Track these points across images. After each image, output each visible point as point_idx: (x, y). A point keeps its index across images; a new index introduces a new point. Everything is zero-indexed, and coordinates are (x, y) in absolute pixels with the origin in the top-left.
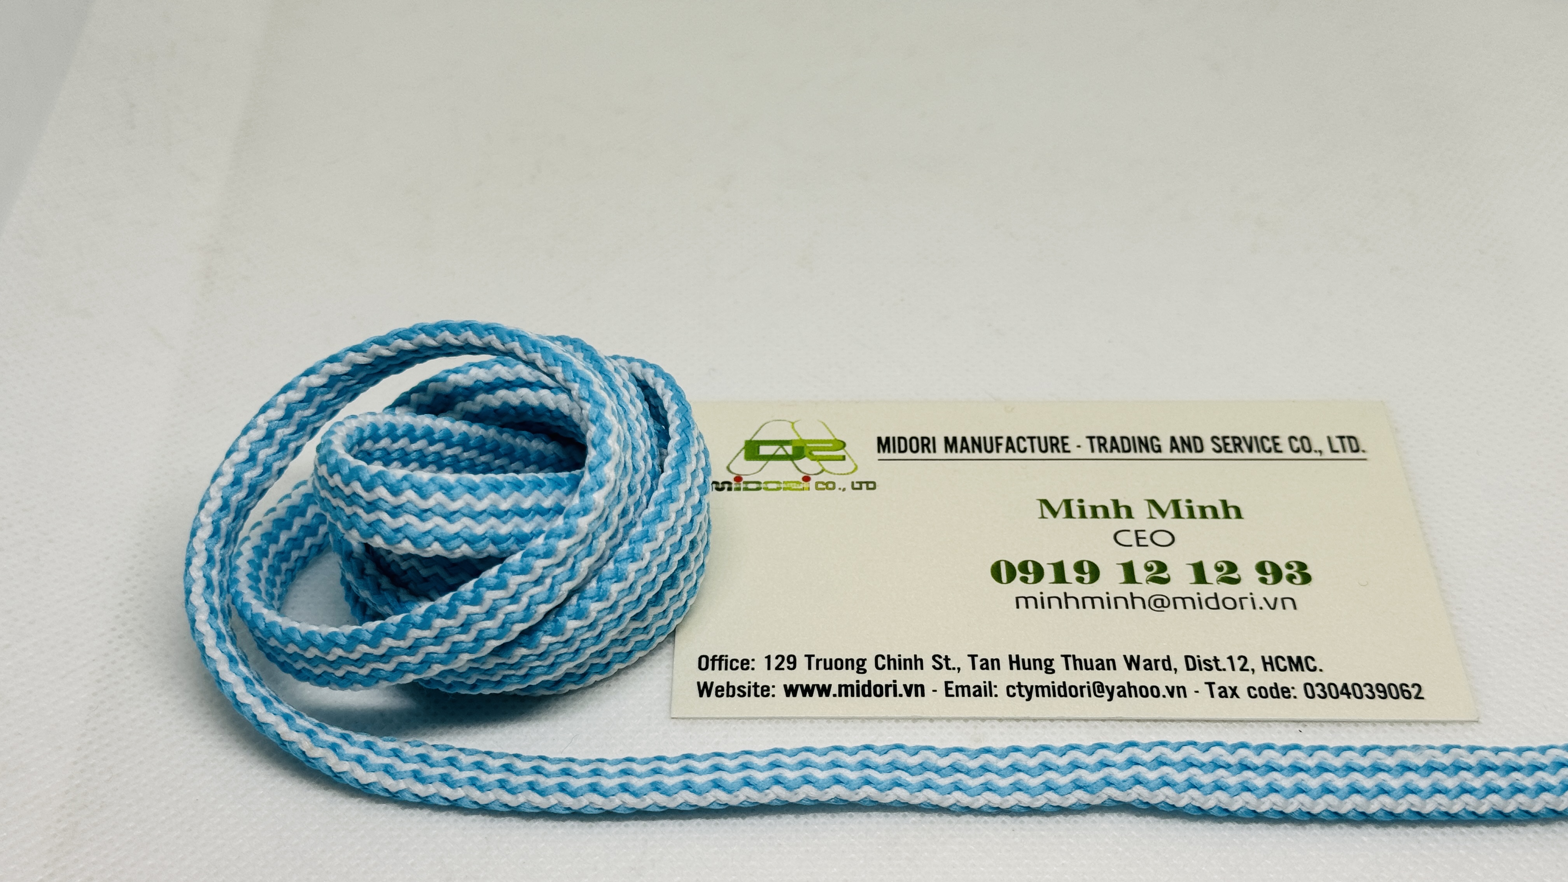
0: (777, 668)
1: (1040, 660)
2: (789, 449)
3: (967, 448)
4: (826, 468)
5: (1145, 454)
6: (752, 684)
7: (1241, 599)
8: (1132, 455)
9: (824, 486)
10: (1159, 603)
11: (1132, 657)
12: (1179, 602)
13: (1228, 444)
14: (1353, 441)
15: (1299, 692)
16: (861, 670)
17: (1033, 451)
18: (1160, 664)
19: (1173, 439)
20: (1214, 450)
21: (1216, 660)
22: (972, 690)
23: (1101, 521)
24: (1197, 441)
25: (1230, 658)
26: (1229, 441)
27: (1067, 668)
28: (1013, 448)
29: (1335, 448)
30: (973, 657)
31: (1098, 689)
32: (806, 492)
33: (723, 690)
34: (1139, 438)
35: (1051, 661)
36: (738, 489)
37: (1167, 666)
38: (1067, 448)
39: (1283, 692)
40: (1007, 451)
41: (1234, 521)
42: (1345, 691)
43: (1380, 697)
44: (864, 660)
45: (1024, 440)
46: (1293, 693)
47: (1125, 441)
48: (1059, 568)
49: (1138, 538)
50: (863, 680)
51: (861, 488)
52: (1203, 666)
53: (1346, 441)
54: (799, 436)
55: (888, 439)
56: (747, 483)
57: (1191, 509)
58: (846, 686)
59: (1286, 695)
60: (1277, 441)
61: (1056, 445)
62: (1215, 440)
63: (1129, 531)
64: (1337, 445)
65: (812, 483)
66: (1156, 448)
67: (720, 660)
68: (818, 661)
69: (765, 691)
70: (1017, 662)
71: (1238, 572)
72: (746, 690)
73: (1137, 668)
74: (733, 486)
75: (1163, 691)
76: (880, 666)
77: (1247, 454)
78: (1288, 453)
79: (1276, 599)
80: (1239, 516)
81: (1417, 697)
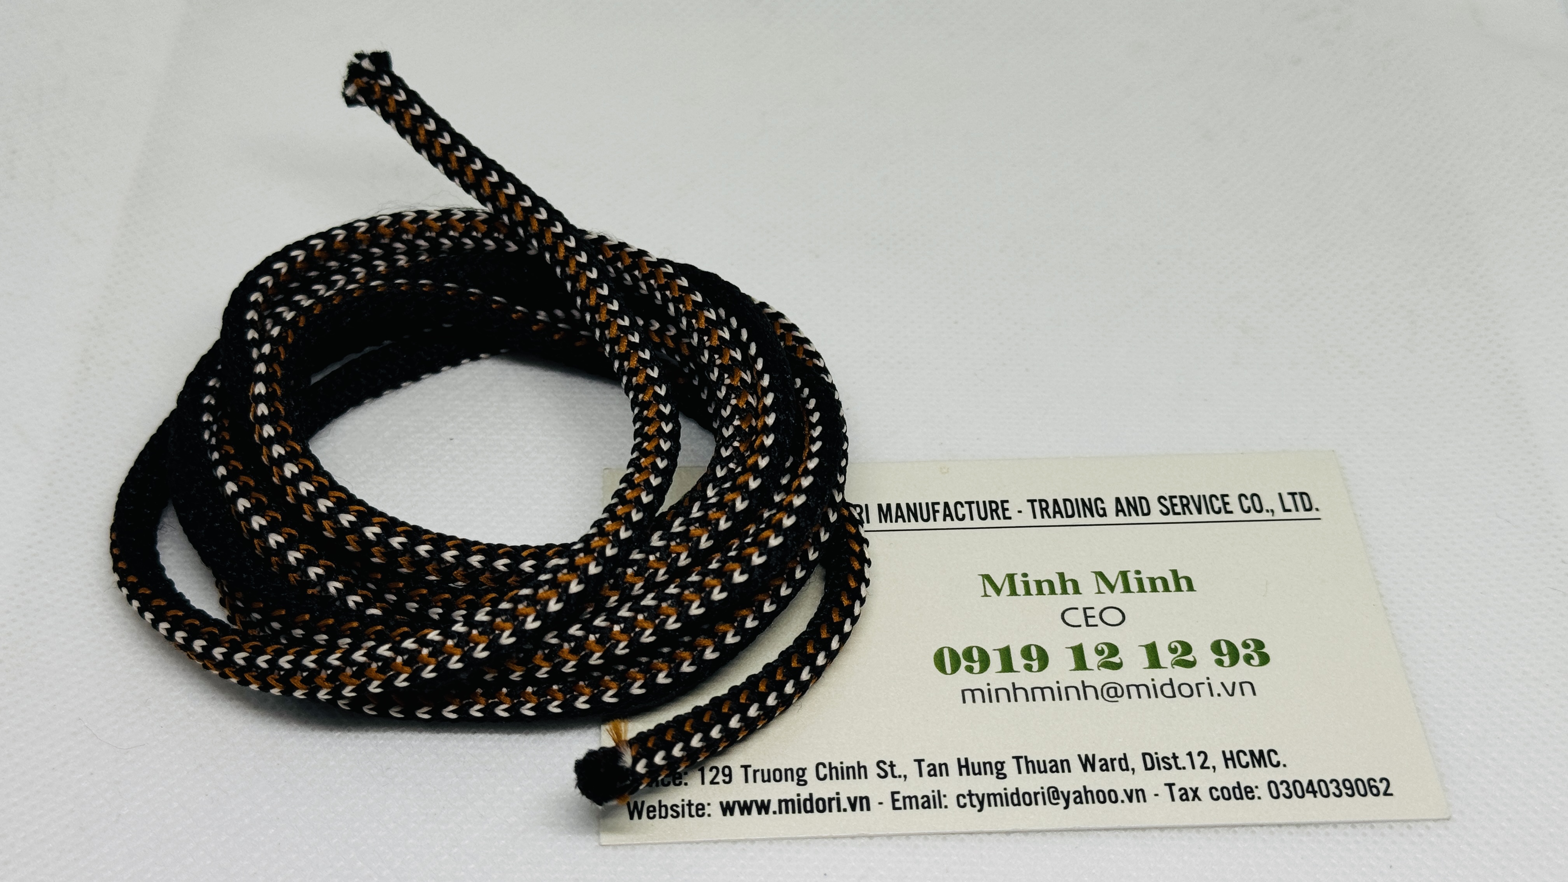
1: (990, 763)
5: (1089, 520)
13: (1176, 505)
17: (972, 519)
26: (1176, 501)
29: (1287, 508)
43: (1347, 794)
45: (962, 506)
57: (1140, 581)
64: (1289, 504)
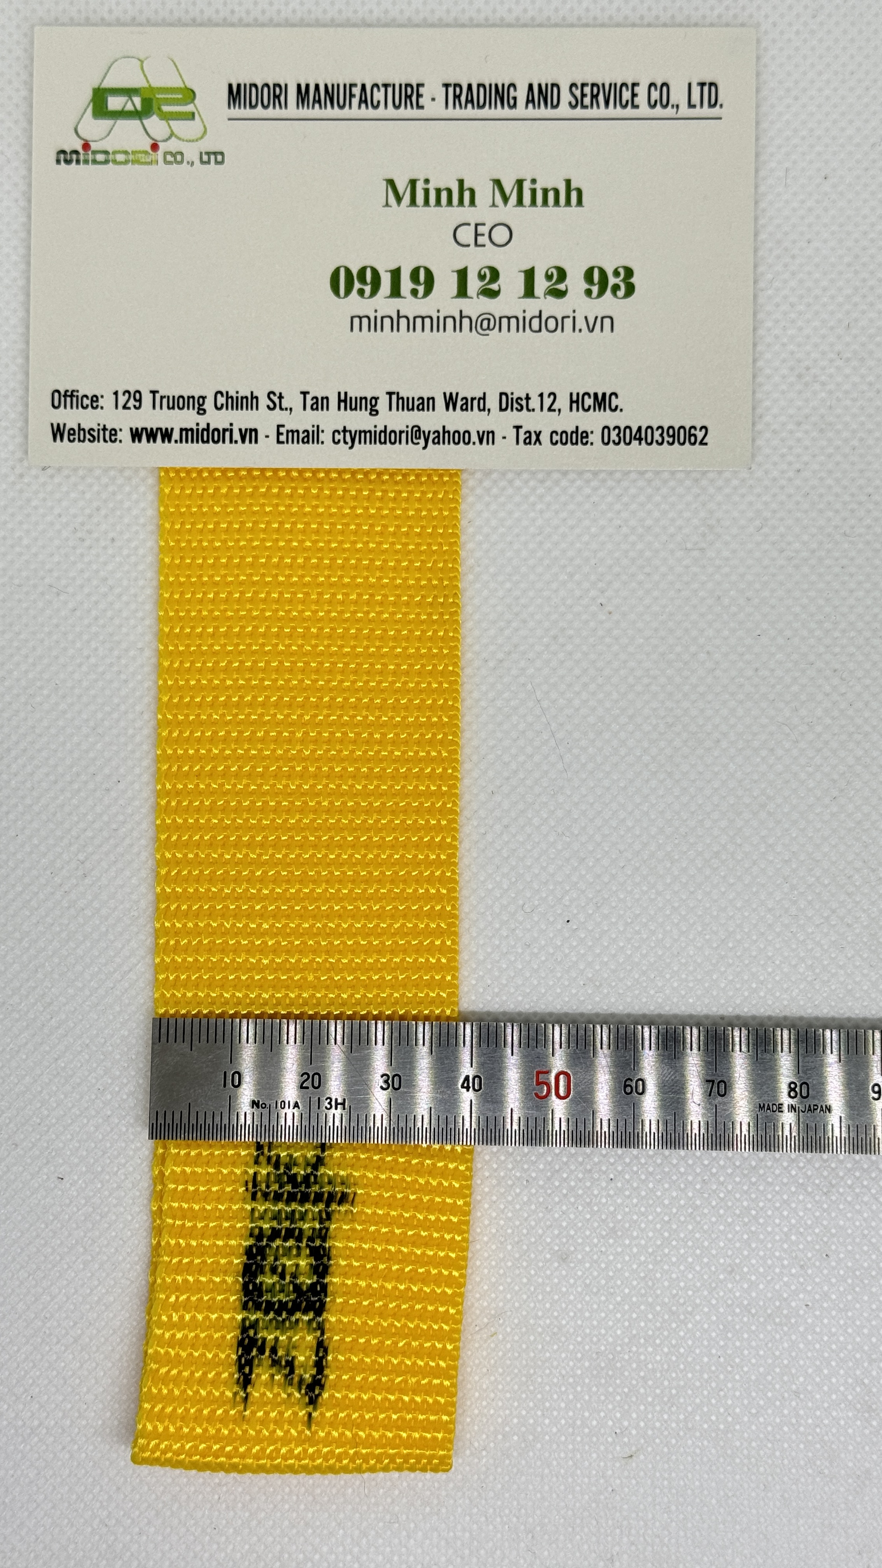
0: (125, 407)
2: (137, 100)
3: (319, 102)
4: (175, 131)
6: (101, 427)
7: (563, 318)
8: (486, 112)
9: (172, 159)
10: (485, 323)
11: (451, 394)
12: (505, 321)
14: (713, 89)
15: (595, 438)
16: (202, 411)
18: (475, 403)
19: (531, 87)
20: (570, 103)
21: (528, 398)
22: (301, 436)
23: (444, 210)
24: (555, 89)
25: (541, 395)
27: (390, 409)
28: (366, 102)
30: (304, 394)
31: (416, 434)
32: (154, 166)
33: (74, 434)
34: (496, 85)
35: (376, 399)
36: (86, 162)
37: (482, 407)
38: (422, 101)
39: (582, 438)
40: (360, 107)
41: (574, 209)
42: (640, 436)
44: (204, 398)
46: (591, 438)
47: (482, 90)
48: (396, 274)
49: (477, 235)
50: (203, 421)
51: (209, 162)
52: (515, 405)
53: (706, 89)
54: (147, 81)
55: (239, 86)
56: (94, 152)
58: (187, 430)
59: (584, 440)
60: (636, 89)
61: (410, 97)
62: (574, 89)
63: (469, 224)
65: (160, 153)
66: (512, 102)
67: (72, 396)
68: (162, 398)
69: (112, 435)
70: (345, 401)
71: (567, 281)
72: (95, 434)
73: (454, 409)
74: (82, 157)
75: (475, 438)
76: (219, 405)
77: (602, 111)
78: (644, 109)
79: (596, 318)
80: (580, 203)
81: (701, 443)
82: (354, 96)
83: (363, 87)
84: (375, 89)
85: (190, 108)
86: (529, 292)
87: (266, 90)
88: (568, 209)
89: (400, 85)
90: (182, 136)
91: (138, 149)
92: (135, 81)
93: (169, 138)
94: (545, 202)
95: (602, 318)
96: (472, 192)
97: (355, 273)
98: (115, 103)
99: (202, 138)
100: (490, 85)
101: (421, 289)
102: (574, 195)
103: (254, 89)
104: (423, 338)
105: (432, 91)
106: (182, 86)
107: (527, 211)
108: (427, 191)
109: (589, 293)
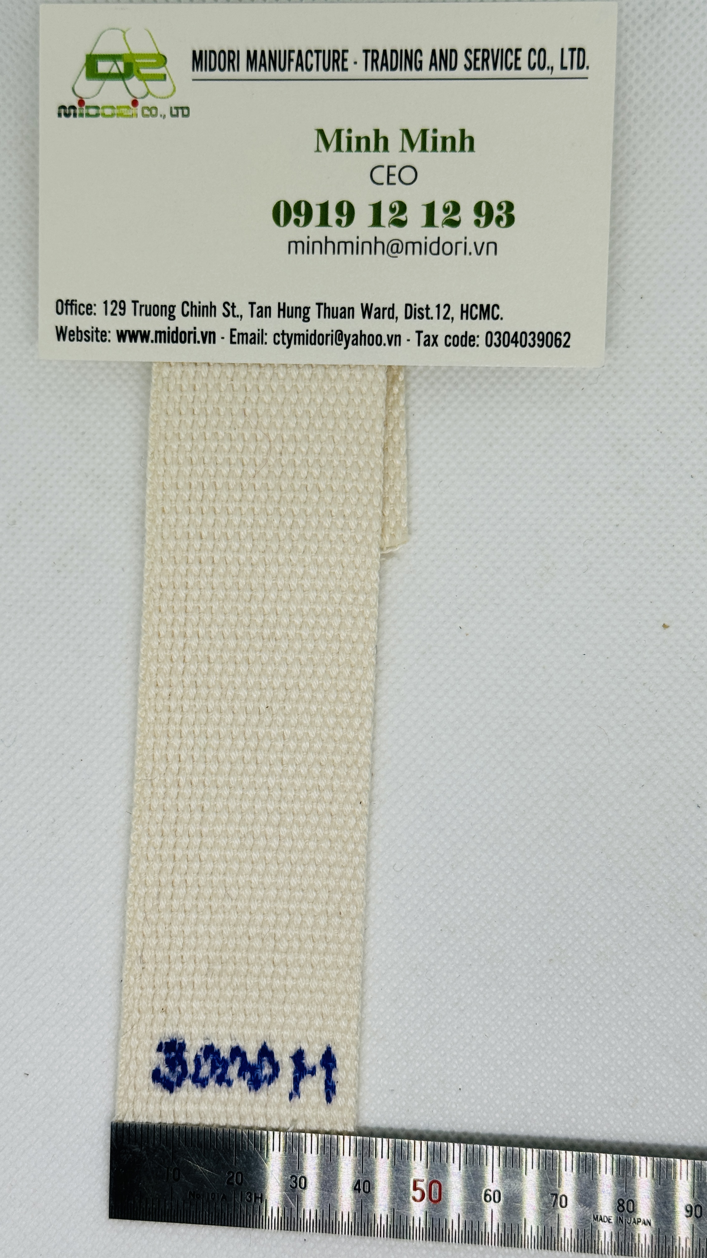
0: (113, 314)
2: (121, 65)
3: (265, 65)
4: (151, 90)
6: (94, 329)
7: (457, 243)
8: (398, 73)
9: (148, 113)
10: (395, 247)
11: (367, 305)
12: (410, 246)
14: (581, 53)
15: (480, 341)
16: (172, 317)
18: (386, 312)
19: (434, 52)
20: (465, 66)
21: (428, 308)
22: (249, 338)
23: (363, 155)
24: (453, 54)
25: (438, 306)
27: (319, 317)
28: (301, 65)
30: (252, 304)
31: (339, 337)
32: (134, 119)
33: (74, 335)
34: (406, 51)
35: (308, 308)
36: (81, 115)
37: (391, 316)
39: (470, 341)
40: (297, 69)
41: (467, 154)
42: (516, 339)
44: (174, 307)
46: (477, 341)
47: (394, 54)
48: (324, 207)
49: (389, 175)
50: (173, 325)
51: (177, 115)
52: (418, 314)
53: (576, 53)
54: (129, 49)
55: (201, 52)
56: (88, 107)
58: (160, 332)
59: (472, 343)
60: (519, 53)
61: (337, 61)
62: (468, 54)
63: (383, 166)
65: (139, 107)
66: (418, 65)
67: (71, 304)
68: (141, 306)
69: (102, 336)
70: (284, 310)
71: (460, 213)
72: (90, 335)
73: (369, 317)
74: (78, 111)
75: (385, 340)
76: (185, 313)
77: (491, 73)
78: (525, 71)
79: (483, 243)
80: (472, 149)
81: (565, 346)
82: (292, 60)
83: (300, 52)
84: (309, 54)
85: (162, 71)
86: (430, 222)
87: (222, 55)
88: (462, 153)
89: (329, 51)
90: (155, 94)
91: (122, 105)
92: (119, 49)
93: (146, 95)
94: (444, 148)
95: (488, 244)
96: (386, 139)
97: (292, 206)
98: (103, 67)
99: (171, 95)
100: (401, 51)
101: (344, 219)
102: (467, 142)
103: (213, 55)
104: (346, 259)
105: (355, 55)
106: (156, 52)
107: (429, 155)
108: (349, 139)
109: (477, 223)
